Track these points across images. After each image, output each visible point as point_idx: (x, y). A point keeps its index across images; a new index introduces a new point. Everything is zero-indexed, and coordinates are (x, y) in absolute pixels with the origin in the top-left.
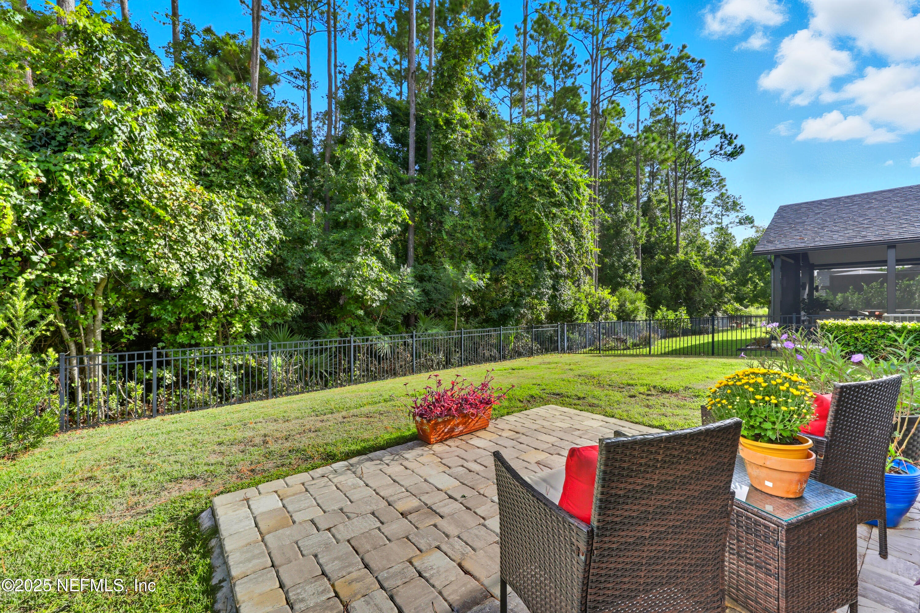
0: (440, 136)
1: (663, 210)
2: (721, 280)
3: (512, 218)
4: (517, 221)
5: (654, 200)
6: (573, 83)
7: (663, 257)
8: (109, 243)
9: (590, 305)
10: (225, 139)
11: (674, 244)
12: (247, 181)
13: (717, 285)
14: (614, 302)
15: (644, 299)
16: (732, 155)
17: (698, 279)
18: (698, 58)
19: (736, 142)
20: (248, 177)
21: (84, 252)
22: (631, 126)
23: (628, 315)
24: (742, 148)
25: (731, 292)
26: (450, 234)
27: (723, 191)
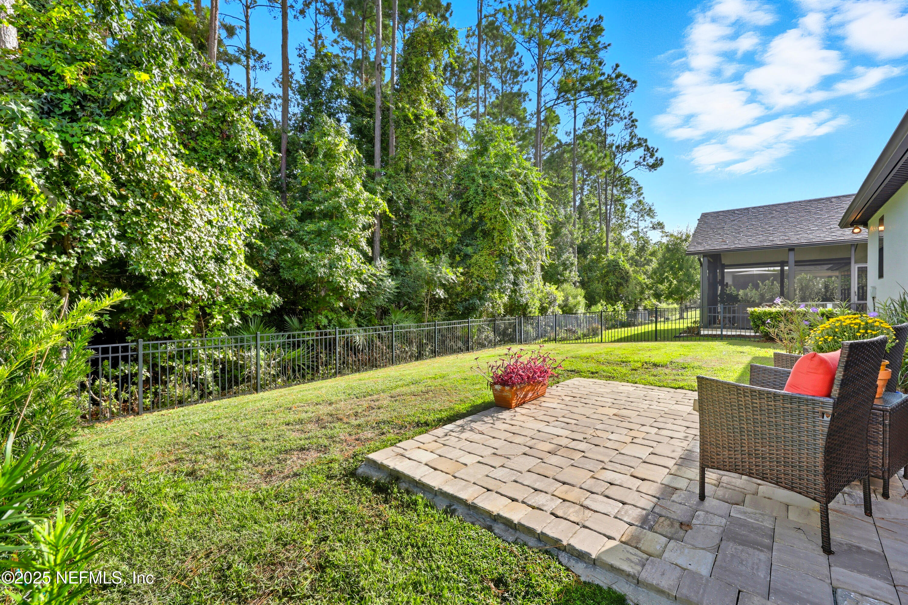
0: (409, 130)
1: (594, 213)
2: (642, 278)
3: (476, 215)
4: (481, 218)
5: (587, 203)
6: (519, 90)
7: (594, 257)
8: (111, 224)
9: (540, 300)
10: (196, 118)
11: (604, 245)
12: (220, 165)
13: (640, 283)
14: (560, 297)
15: (583, 294)
16: (653, 167)
17: (625, 278)
18: (633, 79)
19: (657, 155)
20: (221, 161)
21: (83, 232)
22: (568, 134)
23: (571, 309)
24: (662, 160)
25: (650, 289)
26: (419, 228)
27: (641, 198)
